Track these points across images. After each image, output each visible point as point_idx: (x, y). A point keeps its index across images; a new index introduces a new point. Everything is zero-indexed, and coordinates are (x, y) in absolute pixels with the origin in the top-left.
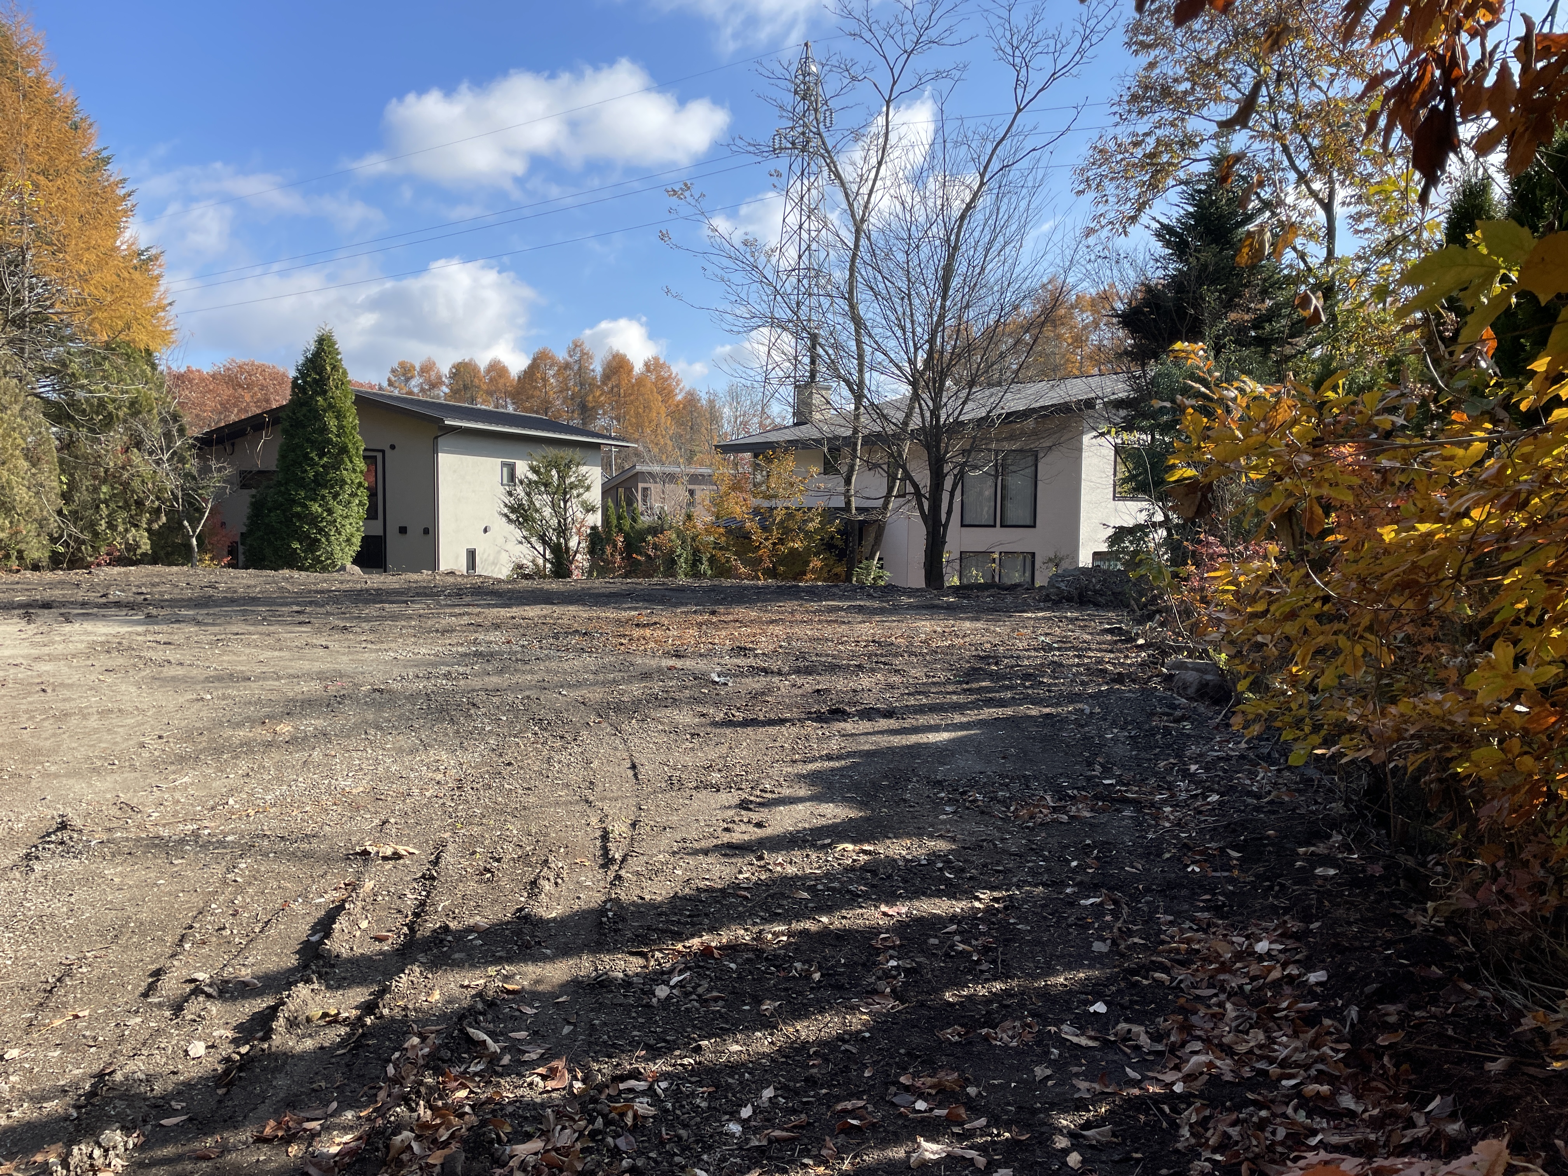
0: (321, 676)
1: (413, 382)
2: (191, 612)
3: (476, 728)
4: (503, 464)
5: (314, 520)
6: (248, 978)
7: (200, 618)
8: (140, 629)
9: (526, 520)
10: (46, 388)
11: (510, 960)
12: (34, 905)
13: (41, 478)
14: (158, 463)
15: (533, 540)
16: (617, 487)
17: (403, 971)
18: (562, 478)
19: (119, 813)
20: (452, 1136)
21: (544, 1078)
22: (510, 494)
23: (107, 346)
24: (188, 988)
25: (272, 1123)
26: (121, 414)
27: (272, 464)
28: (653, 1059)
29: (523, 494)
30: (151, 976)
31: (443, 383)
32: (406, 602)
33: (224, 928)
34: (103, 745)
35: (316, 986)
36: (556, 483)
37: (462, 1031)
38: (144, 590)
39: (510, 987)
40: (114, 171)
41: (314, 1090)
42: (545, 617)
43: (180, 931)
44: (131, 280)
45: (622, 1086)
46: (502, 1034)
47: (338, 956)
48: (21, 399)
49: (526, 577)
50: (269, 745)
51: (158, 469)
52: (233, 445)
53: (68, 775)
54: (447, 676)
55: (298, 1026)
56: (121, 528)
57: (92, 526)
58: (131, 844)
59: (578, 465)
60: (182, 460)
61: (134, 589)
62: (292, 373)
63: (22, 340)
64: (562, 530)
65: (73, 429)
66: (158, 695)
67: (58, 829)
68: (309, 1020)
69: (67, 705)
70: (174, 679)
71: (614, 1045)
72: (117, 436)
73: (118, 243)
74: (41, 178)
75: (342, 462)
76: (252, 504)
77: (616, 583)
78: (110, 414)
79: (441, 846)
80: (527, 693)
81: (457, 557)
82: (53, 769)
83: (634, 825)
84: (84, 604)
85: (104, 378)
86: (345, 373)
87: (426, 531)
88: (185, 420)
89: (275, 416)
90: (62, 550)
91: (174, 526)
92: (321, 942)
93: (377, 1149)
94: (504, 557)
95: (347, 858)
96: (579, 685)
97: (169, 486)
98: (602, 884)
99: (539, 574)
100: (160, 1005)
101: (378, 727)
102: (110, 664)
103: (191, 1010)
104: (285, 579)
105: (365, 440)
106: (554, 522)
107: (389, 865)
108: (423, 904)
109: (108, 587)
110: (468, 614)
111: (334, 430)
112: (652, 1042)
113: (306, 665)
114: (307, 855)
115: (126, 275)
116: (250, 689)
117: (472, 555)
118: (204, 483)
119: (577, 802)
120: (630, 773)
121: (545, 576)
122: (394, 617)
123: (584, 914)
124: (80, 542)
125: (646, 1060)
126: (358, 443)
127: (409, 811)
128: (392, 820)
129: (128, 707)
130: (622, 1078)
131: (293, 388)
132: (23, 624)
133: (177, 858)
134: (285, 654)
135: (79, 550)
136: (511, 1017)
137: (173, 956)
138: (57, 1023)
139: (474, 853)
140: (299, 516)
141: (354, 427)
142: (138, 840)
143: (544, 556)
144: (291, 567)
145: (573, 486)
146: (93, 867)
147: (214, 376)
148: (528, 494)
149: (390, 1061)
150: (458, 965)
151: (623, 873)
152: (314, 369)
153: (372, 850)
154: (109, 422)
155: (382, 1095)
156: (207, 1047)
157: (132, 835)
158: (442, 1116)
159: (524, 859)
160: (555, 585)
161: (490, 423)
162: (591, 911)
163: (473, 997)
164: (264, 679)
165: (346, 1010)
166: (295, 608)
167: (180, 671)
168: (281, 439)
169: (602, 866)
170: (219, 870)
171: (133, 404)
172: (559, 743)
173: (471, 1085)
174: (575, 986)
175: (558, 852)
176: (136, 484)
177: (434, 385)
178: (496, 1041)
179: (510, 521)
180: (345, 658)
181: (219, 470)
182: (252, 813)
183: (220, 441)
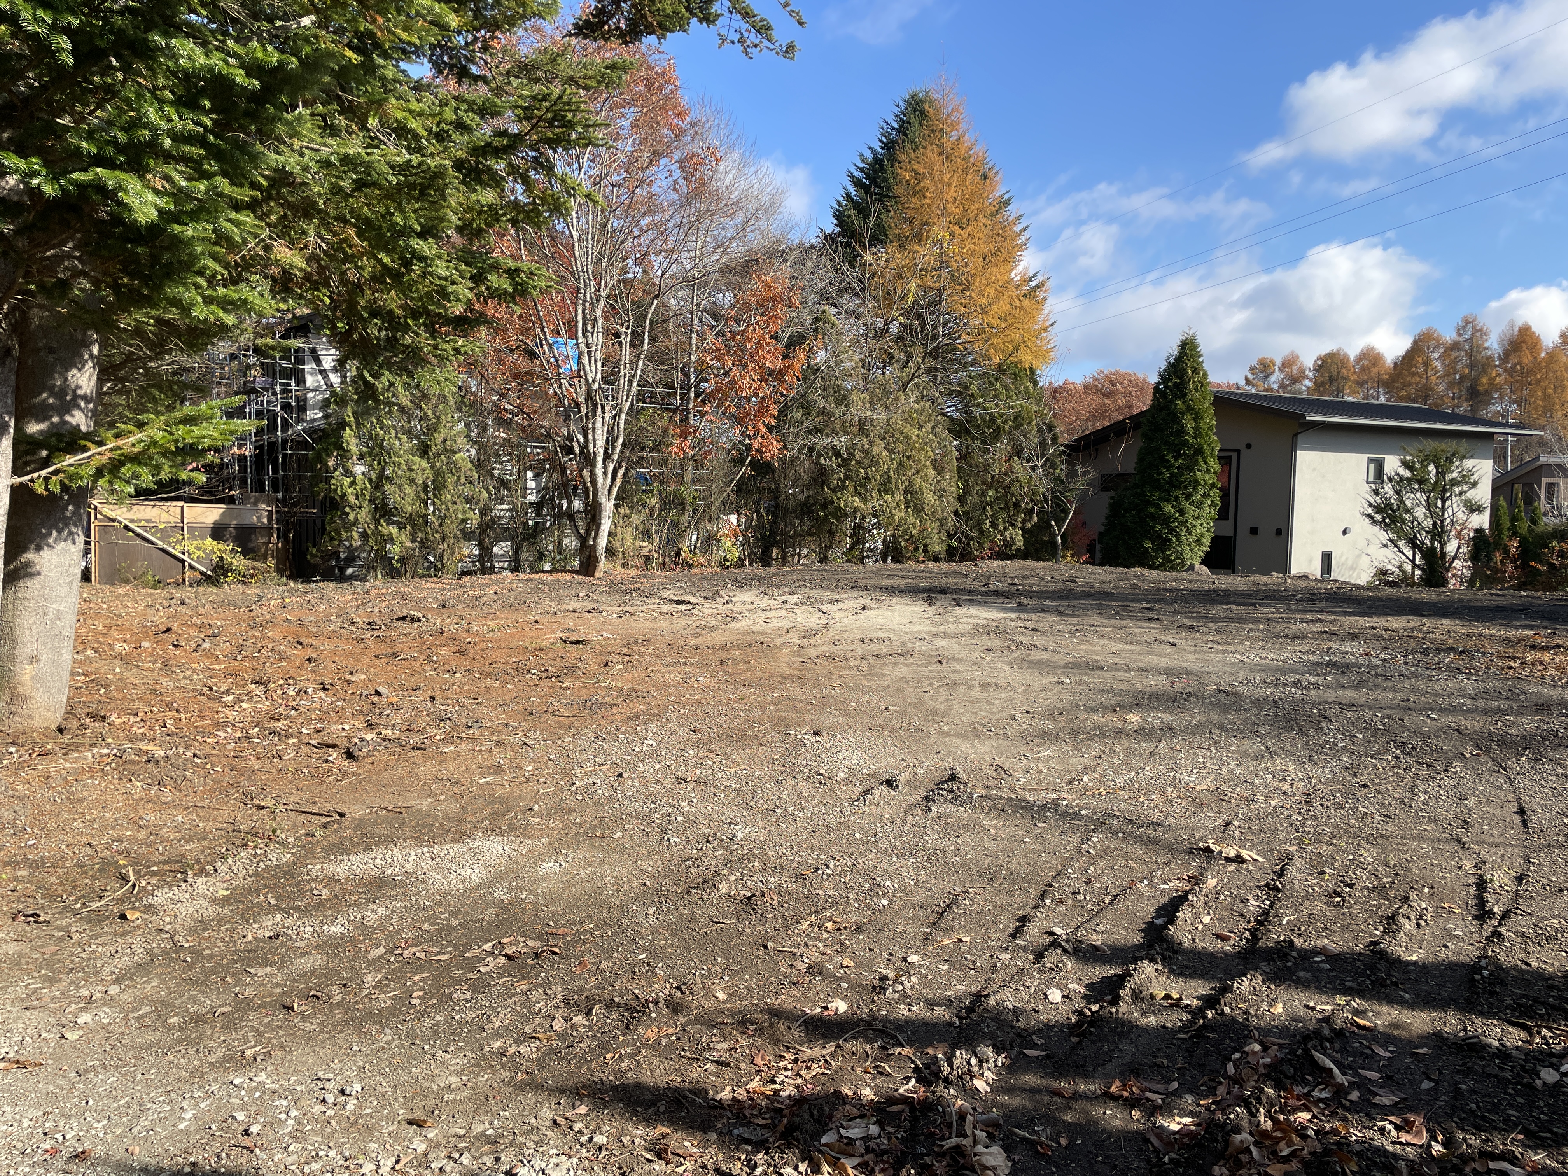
0: (1168, 672)
1: (1273, 378)
2: (1054, 604)
3: (1327, 742)
4: (1370, 460)
5: (1166, 521)
6: (1099, 943)
7: (1062, 609)
8: (1013, 615)
9: (1393, 521)
10: (951, 408)
11: (1361, 993)
12: (932, 839)
13: (944, 484)
14: (1033, 469)
15: (1401, 543)
16: (1512, 483)
17: (1245, 975)
18: (1441, 474)
19: (995, 773)
20: (1293, 1154)
21: (1398, 1128)
22: (1376, 492)
23: (1000, 368)
24: (1048, 939)
25: (1118, 1083)
26: (1007, 427)
27: (1131, 468)
28: (1535, 1148)
29: (1391, 492)
30: (1018, 920)
31: (1306, 377)
32: (1254, 605)
33: (1079, 893)
34: (983, 714)
35: (1160, 967)
36: (1433, 479)
37: (1306, 1051)
38: (1017, 581)
39: (1362, 1022)
40: (1013, 210)
41: (1156, 1064)
42: (1412, 630)
43: (1042, 887)
44: (1022, 307)
45: (1491, 1165)
46: (1350, 1067)
47: (1180, 944)
48: (933, 418)
49: (1389, 584)
50: (1119, 732)
51: (1034, 475)
52: (1097, 450)
53: (957, 735)
54: (1297, 684)
55: (1143, 1000)
56: (1001, 527)
57: (979, 525)
58: (1003, 802)
59: (1463, 458)
60: (1054, 466)
61: (1009, 581)
62: (1154, 379)
63: (936, 369)
64: (1438, 533)
65: (970, 442)
66: (1027, 675)
67: (949, 780)
68: (1152, 997)
69: (956, 676)
70: (1039, 662)
71: (1484, 1118)
72: (1003, 445)
73: (1013, 275)
74: (957, 227)
75: (1196, 463)
76: (1110, 505)
77: (1507, 596)
78: (998, 427)
79: (1286, 859)
80: (1389, 712)
81: (1311, 561)
82: (946, 728)
83: (1519, 879)
84: (970, 592)
85: (995, 396)
86: (1205, 375)
87: (1279, 532)
88: (1058, 430)
89: (1137, 420)
90: (956, 544)
91: (1043, 526)
92: (1165, 927)
93: (1217, 1141)
94: (1365, 562)
95: (1190, 851)
96: (1451, 710)
97: (1041, 490)
98: (1476, 937)
99: (1405, 580)
100: (1025, 949)
101: (1223, 728)
102: (989, 644)
103: (1051, 959)
104: (1137, 577)
105: (1221, 440)
106: (1428, 523)
107: (1232, 867)
108: (1266, 913)
109: (989, 577)
110: (1321, 620)
111: (1191, 431)
112: (1533, 1127)
113: (1154, 661)
114: (1153, 841)
115: (1017, 303)
116: (1103, 677)
117: (1327, 558)
118: (1070, 486)
119: (1447, 841)
120: (1517, 819)
121: (1413, 584)
122: (1242, 620)
123: (1452, 967)
124: (970, 539)
125: (1525, 1146)
126: (1214, 443)
127: (1254, 817)
128: (1236, 823)
129: (1002, 682)
130: (1494, 1157)
131: (1154, 394)
132: (926, 605)
133: (1040, 822)
134: (1136, 648)
135: (968, 544)
136: (1362, 1054)
137: (1036, 907)
138: (946, 942)
139: (1323, 873)
140: (1152, 517)
141: (1210, 428)
142: (1009, 800)
143: (1413, 561)
144: (1142, 565)
145: (1454, 483)
146: (975, 816)
147: (1086, 387)
148: (1398, 493)
149: (1230, 1059)
150: (1303, 985)
151: (1503, 930)
152: (1175, 373)
153: (1216, 849)
154: (997, 435)
155: (1221, 1090)
156: (1063, 996)
157: (1004, 795)
158: (1283, 1131)
159: (1381, 890)
160: (1426, 595)
161: (1358, 416)
162: (1462, 965)
163: (1319, 1020)
164: (1117, 670)
165: (1187, 998)
166: (1145, 605)
167: (1045, 656)
168: (1141, 443)
169: (1476, 917)
170: (1075, 839)
171: (1017, 417)
172: (1425, 772)
173: (1315, 1110)
174: (1438, 1039)
175: (1421, 890)
176: (1015, 487)
177: (1295, 380)
178: (1344, 1073)
179: (1374, 522)
180: (1191, 657)
181: (1084, 474)
182: (1104, 793)
183: (1086, 447)
